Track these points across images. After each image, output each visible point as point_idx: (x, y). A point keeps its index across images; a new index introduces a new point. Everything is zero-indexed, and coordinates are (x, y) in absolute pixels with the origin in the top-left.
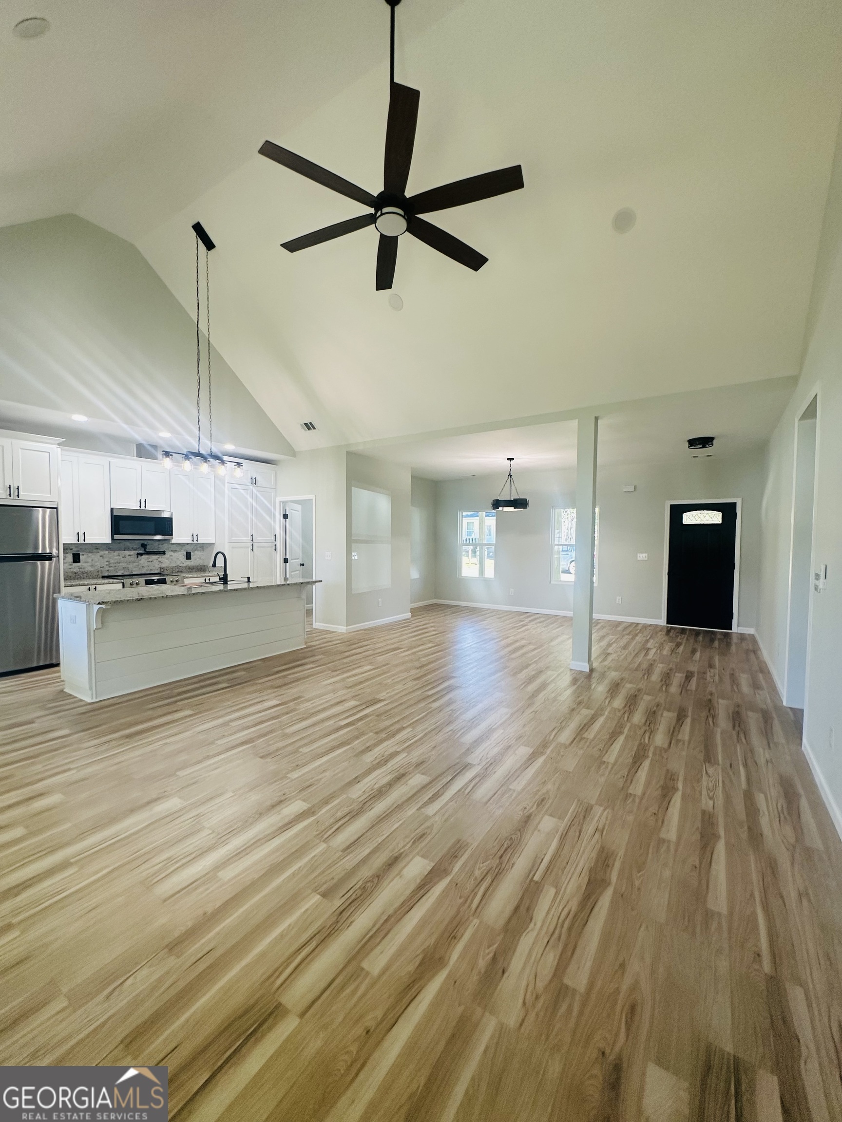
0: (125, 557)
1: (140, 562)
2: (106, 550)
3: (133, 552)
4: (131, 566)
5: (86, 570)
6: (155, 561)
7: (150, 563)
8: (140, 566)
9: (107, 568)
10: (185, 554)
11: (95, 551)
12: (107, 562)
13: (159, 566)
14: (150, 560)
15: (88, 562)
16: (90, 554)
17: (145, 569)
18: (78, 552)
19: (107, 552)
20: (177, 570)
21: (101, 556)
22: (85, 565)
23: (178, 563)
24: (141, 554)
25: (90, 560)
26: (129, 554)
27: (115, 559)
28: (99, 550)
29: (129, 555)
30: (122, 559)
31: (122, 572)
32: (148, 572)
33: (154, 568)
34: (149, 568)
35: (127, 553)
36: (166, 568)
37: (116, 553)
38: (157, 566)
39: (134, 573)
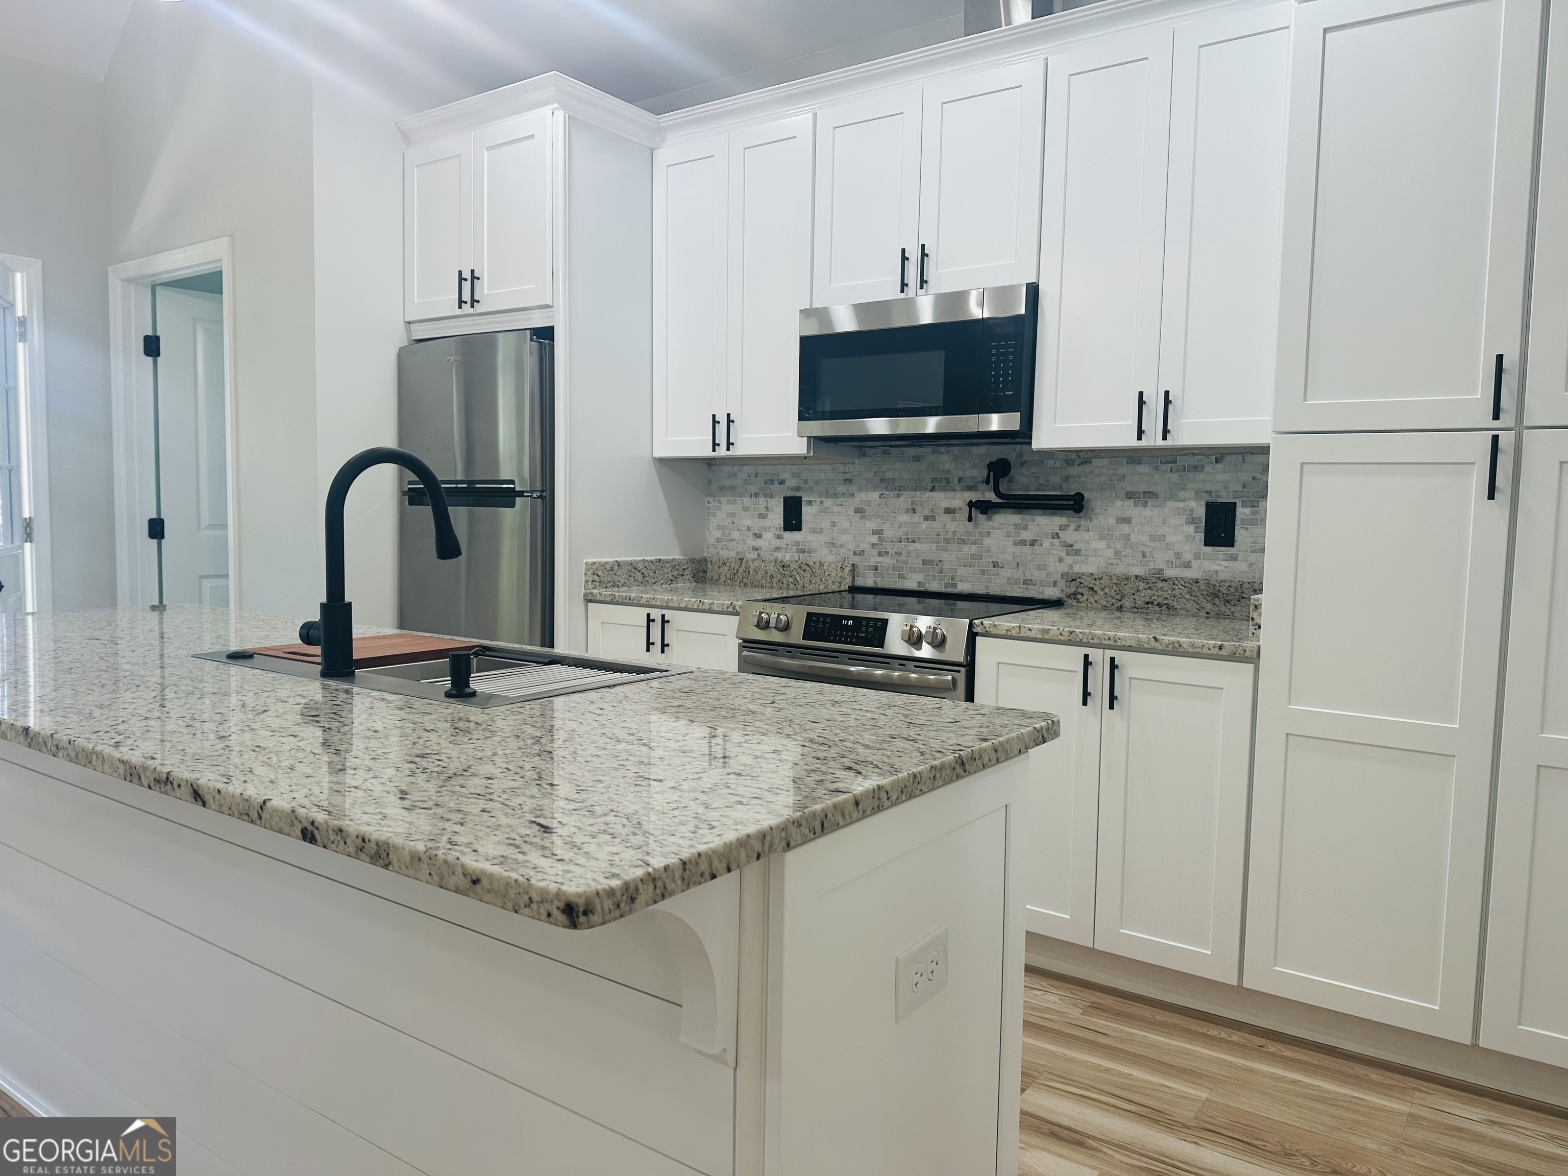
0: (933, 518)
1: (987, 541)
2: (874, 489)
3: (960, 499)
4: (949, 557)
5: (816, 557)
6: (1047, 543)
7: (1026, 550)
8: (987, 559)
9: (875, 560)
10: (1201, 512)
11: (842, 489)
12: (874, 532)
13: (1063, 568)
14: (1025, 535)
15: (821, 531)
16: (828, 502)
17: (1007, 573)
18: (798, 494)
19: (875, 496)
20: (1145, 595)
21: (857, 511)
22: (812, 537)
23: (1160, 560)
24: (984, 507)
25: (826, 524)
26: (946, 504)
27: (901, 525)
28: (853, 488)
29: (948, 511)
30: (924, 525)
31: (920, 577)
32: (1017, 592)
33: (1042, 574)
34: (1019, 575)
35: (942, 500)
36: (1089, 582)
37: (904, 501)
38: (1057, 569)
39: (963, 587)
